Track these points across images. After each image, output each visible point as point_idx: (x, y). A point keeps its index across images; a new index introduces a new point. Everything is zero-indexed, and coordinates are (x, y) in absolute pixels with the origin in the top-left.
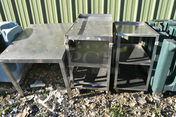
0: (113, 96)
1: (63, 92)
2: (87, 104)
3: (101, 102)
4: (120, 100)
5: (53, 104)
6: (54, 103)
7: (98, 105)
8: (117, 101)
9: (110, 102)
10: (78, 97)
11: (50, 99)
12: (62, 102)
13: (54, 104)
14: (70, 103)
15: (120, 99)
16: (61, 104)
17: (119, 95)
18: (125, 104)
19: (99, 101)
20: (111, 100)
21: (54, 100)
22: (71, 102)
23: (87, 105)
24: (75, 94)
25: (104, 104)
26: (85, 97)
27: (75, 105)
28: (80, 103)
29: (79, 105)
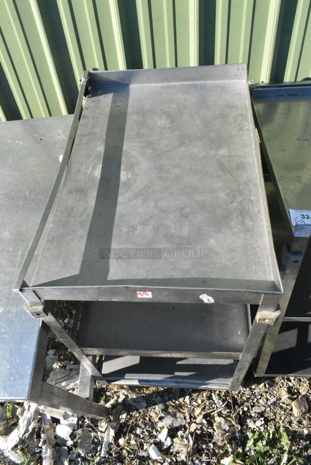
0: (251, 389)
1: (71, 386)
2: (163, 436)
3: (210, 424)
4: (278, 410)
5: (44, 447)
6: (45, 442)
7: (200, 435)
8: (266, 415)
9: (242, 420)
10: (127, 406)
11: (30, 428)
12: (73, 436)
13: (46, 449)
14: (102, 438)
15: (274, 404)
16: (70, 443)
17: (270, 386)
18: (295, 426)
19: (204, 422)
20: (246, 409)
21: (44, 432)
22: (106, 433)
23: (163, 441)
24: (115, 392)
25: (223, 435)
26: (150, 401)
27: (122, 441)
28: (138, 431)
29: (133, 442)
